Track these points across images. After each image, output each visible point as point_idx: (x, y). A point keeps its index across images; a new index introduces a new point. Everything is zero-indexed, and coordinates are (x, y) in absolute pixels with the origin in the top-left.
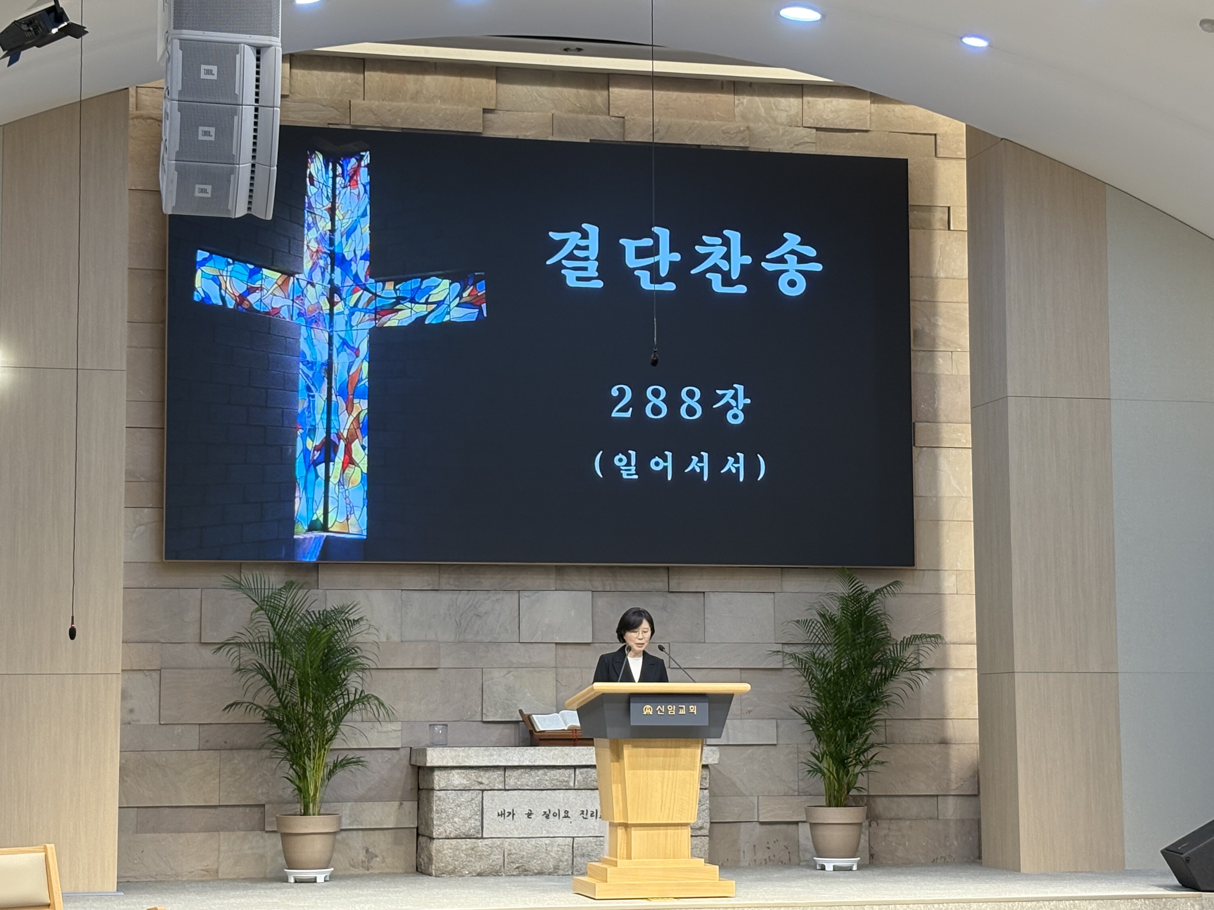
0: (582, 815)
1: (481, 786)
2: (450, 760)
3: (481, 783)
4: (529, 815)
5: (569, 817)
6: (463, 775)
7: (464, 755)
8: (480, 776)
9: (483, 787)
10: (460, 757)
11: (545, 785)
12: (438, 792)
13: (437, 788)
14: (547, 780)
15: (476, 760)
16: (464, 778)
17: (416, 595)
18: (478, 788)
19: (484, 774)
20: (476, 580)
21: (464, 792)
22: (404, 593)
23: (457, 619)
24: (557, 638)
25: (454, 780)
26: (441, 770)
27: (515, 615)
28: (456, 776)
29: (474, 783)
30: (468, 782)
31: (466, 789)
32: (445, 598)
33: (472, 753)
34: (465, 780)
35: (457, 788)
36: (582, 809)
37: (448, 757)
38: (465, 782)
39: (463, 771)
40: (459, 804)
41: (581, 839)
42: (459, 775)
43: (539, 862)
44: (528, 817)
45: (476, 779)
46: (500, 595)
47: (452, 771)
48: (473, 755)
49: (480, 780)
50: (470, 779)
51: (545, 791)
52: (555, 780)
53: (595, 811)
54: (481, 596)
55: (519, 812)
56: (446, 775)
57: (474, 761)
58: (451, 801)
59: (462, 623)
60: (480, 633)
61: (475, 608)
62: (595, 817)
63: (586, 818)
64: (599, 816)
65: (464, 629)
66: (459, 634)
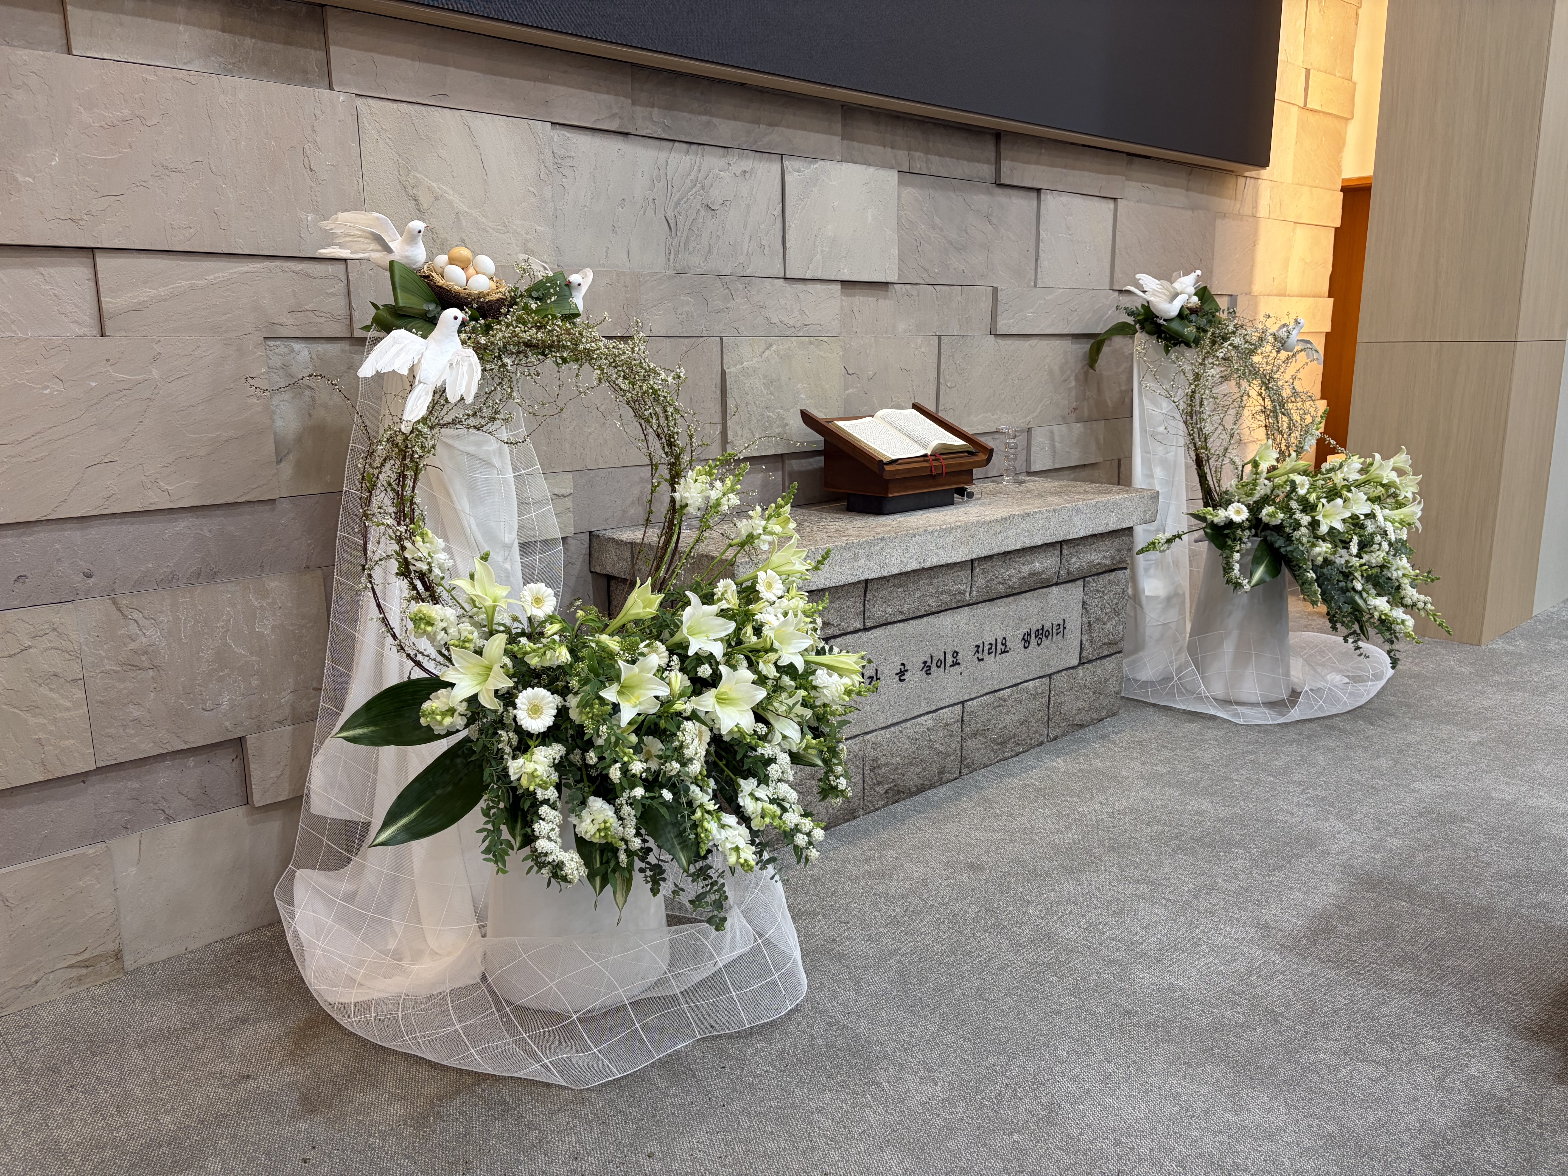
0: (977, 655)
4: (901, 674)
5: (959, 664)
11: (929, 605)
14: (931, 596)
17: (585, 141)
23: (670, 215)
24: (843, 270)
27: (776, 213)
36: (977, 643)
41: (975, 702)
43: (919, 769)
44: (901, 680)
46: (748, 163)
51: (925, 619)
52: (946, 592)
53: (994, 643)
54: (713, 161)
55: (886, 672)
59: (680, 225)
60: (715, 250)
61: (703, 187)
62: (993, 654)
63: (983, 660)
64: (999, 651)
65: (683, 239)
66: (676, 255)
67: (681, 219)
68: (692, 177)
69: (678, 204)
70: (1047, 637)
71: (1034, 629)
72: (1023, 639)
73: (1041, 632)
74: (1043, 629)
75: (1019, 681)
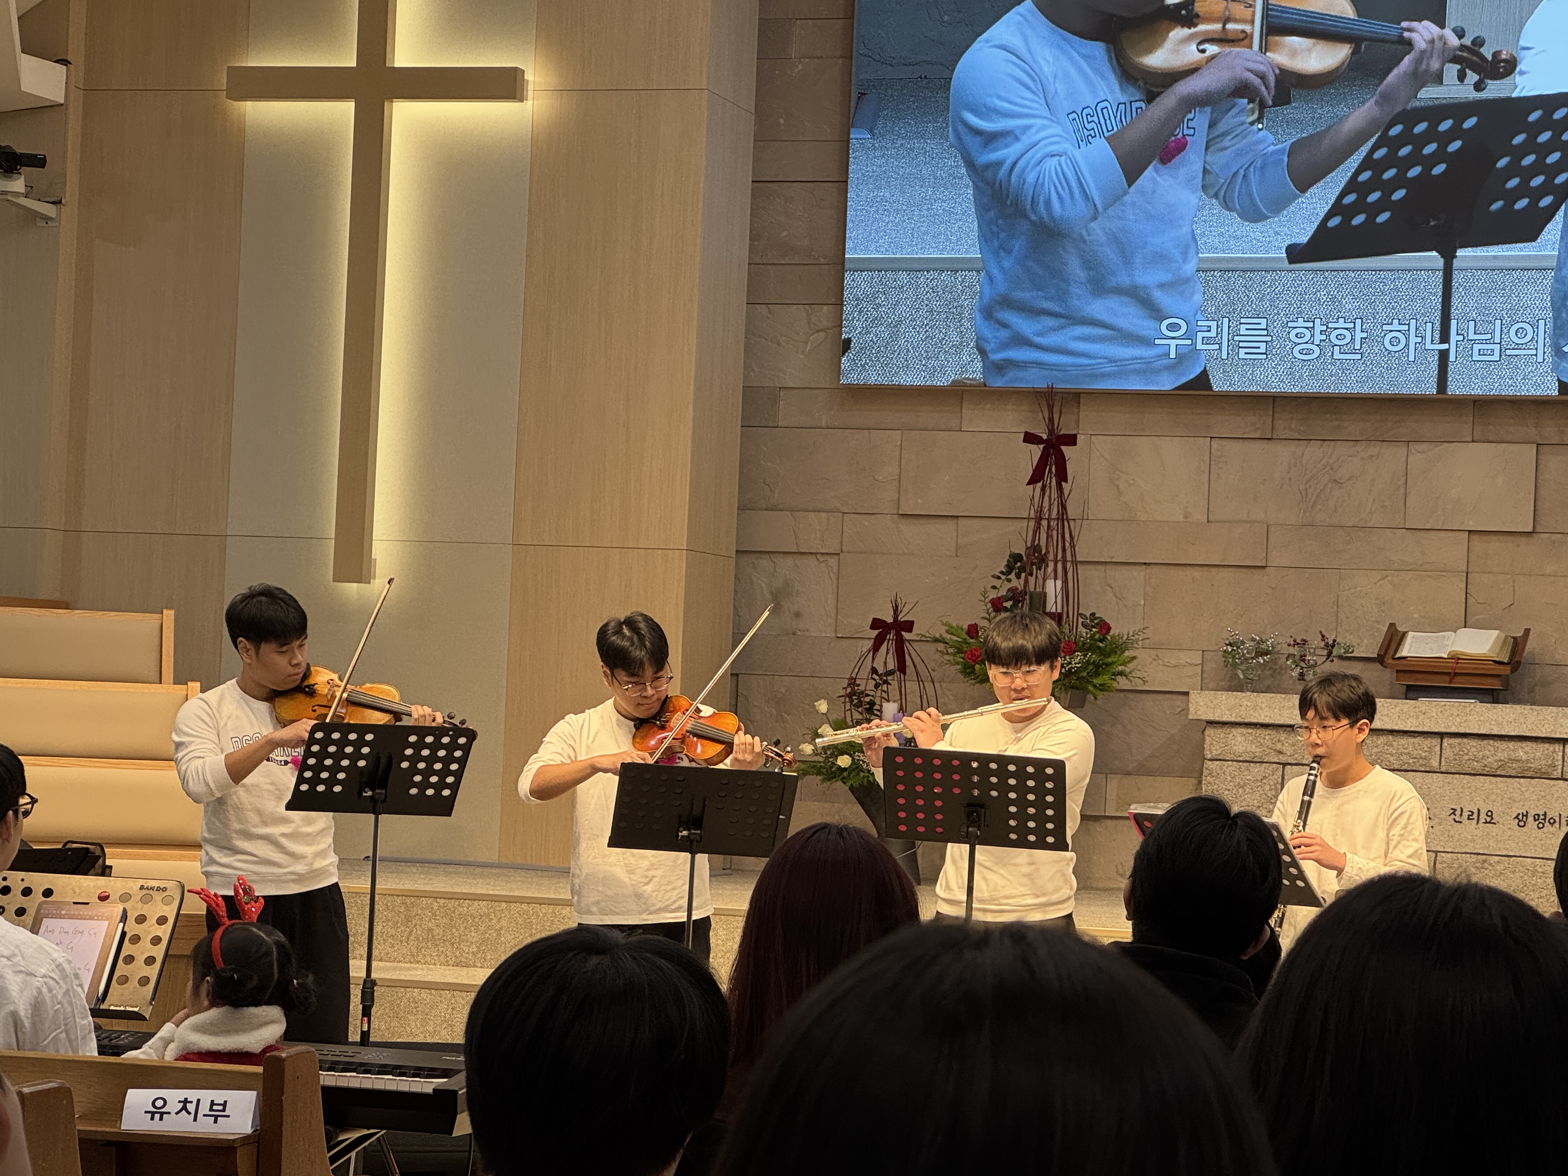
0: (1453, 816)
1: (1281, 756)
2: (1227, 712)
3: (1280, 752)
6: (1251, 738)
7: (1249, 704)
8: (1279, 741)
9: (1283, 759)
10: (1243, 709)
12: (1210, 763)
13: (1209, 756)
14: (1392, 755)
15: (1268, 714)
16: (1252, 742)
17: (1236, 446)
18: (1276, 760)
19: (1286, 738)
20: (1335, 423)
21: (1252, 764)
22: (1215, 443)
23: (1302, 487)
24: (1471, 523)
25: (1235, 745)
26: (1215, 727)
27: (1400, 483)
28: (1240, 739)
29: (1268, 751)
30: (1258, 750)
31: (1256, 760)
32: (1283, 452)
33: (1262, 703)
34: (1254, 746)
35: (1241, 759)
36: (1453, 807)
37: (1223, 707)
38: (1254, 748)
39: (1250, 731)
40: (1242, 784)
41: (1449, 855)
42: (1243, 738)
45: (1271, 746)
46: (1377, 448)
47: (1233, 730)
48: (1263, 706)
49: (1279, 747)
50: (1261, 745)
52: (1406, 754)
53: (1476, 811)
54: (1343, 450)
56: (1222, 735)
57: (1266, 716)
58: (1229, 778)
59: (1309, 495)
60: (1340, 510)
61: (1332, 469)
62: (1475, 821)
63: (1461, 822)
64: (1482, 820)
65: (1310, 504)
66: (1304, 512)
67: (1310, 491)
68: (1324, 462)
69: (1309, 480)
70: (1552, 824)
71: (1532, 813)
72: (1517, 817)
73: (1542, 817)
74: (1545, 814)
75: (1512, 854)
